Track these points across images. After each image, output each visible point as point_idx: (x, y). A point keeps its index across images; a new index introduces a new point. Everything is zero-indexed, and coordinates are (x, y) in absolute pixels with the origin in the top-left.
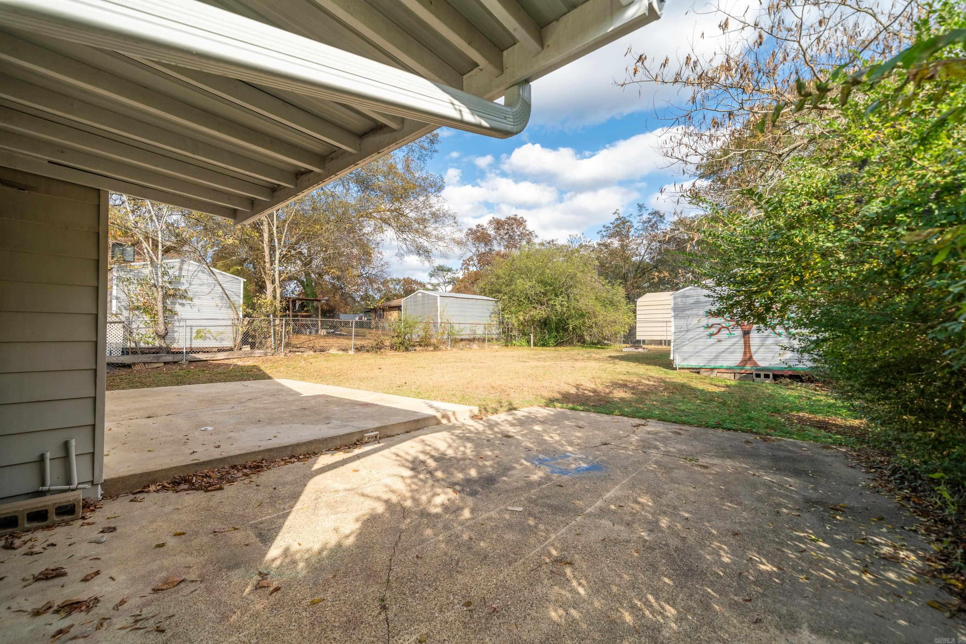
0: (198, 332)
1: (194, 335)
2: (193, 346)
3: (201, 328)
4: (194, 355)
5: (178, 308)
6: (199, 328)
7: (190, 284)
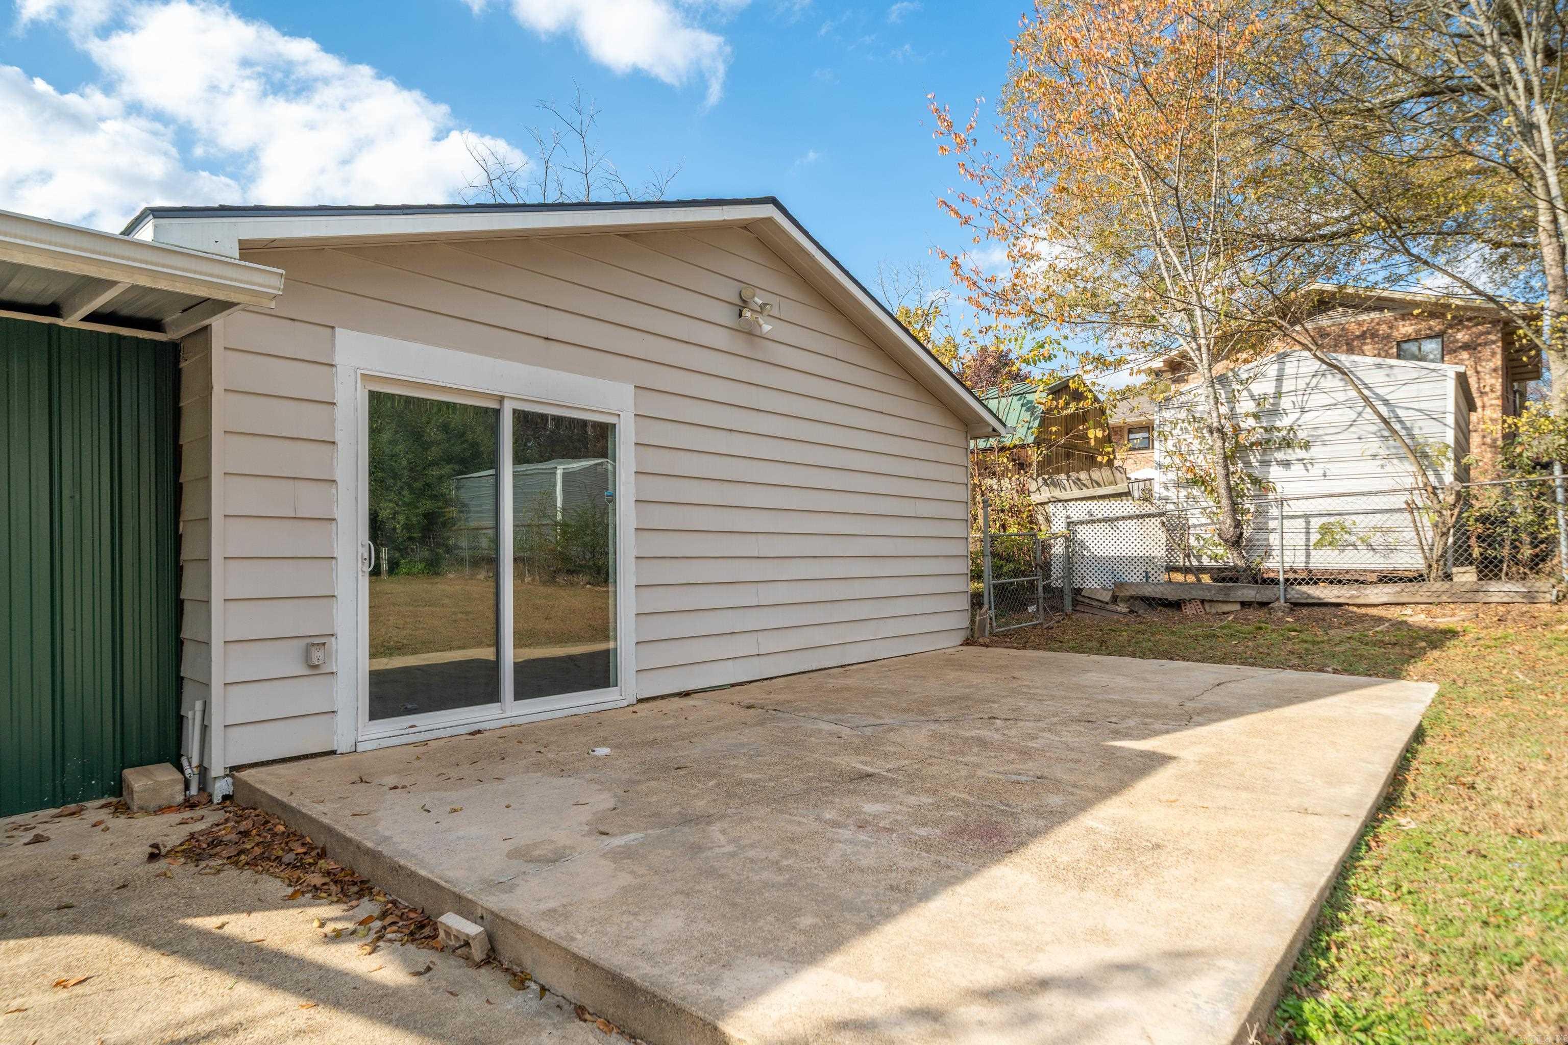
0: (1325, 530)
1: (1315, 537)
2: (1311, 566)
3: (1332, 519)
4: (1304, 588)
5: (1275, 472)
6: (1325, 520)
7: (1303, 411)
